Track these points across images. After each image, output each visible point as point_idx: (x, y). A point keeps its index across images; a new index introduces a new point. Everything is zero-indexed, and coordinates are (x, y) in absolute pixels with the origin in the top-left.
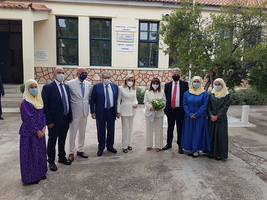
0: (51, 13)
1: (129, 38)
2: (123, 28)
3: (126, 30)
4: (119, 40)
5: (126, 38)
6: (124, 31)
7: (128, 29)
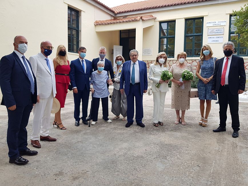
0: (156, 20)
1: (219, 31)
2: (214, 24)
3: (217, 24)
4: (209, 34)
5: (217, 31)
6: (214, 26)
7: (219, 23)
